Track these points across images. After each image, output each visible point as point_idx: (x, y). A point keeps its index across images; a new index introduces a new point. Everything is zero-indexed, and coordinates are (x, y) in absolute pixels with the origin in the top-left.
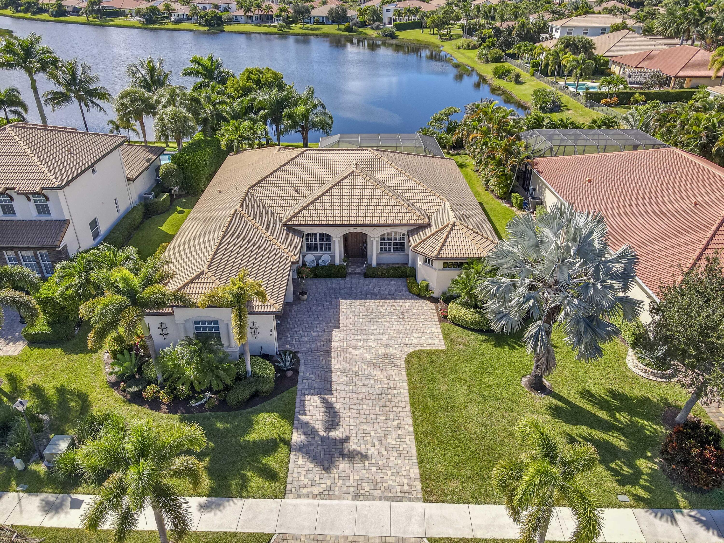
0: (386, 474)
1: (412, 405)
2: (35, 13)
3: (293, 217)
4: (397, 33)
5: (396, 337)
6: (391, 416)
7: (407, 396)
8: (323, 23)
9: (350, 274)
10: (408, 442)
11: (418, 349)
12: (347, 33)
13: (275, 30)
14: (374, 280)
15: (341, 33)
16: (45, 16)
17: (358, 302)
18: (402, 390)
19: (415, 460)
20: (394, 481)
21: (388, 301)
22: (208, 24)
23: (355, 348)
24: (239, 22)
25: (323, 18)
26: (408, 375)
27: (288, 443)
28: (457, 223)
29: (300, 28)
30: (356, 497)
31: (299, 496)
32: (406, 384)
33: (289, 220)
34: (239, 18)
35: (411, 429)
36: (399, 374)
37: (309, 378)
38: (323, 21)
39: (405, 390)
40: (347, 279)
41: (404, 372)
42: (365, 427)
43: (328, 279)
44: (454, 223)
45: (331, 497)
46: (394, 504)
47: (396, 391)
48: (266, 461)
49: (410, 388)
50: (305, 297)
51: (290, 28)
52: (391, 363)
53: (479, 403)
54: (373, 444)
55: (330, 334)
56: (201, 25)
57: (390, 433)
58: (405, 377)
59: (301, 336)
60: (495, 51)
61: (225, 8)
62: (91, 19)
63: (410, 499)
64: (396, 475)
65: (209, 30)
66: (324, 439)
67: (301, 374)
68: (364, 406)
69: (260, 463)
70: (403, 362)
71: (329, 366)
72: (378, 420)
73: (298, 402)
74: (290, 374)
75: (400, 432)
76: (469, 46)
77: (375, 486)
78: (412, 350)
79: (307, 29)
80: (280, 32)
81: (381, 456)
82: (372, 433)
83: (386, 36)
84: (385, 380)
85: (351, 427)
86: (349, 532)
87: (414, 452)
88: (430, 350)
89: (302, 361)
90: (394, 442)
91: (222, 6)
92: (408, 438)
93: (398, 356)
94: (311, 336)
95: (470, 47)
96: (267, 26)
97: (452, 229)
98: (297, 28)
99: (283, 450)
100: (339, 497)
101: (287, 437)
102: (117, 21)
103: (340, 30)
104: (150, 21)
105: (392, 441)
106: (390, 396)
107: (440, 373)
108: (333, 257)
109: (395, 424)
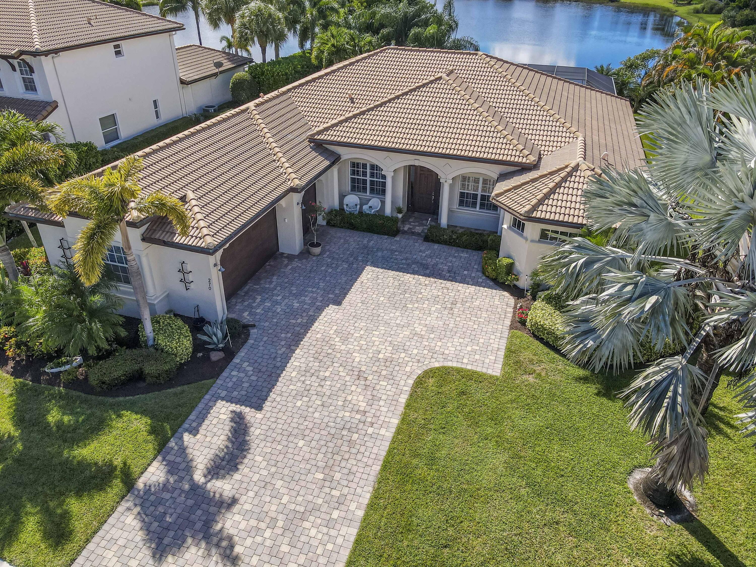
1: (385, 466)
3: (326, 129)
5: (422, 337)
6: (337, 476)
7: (386, 445)
9: (404, 232)
10: (340, 540)
11: (450, 364)
14: (436, 246)
17: (392, 273)
18: (383, 431)
21: (441, 281)
23: (345, 340)
26: (408, 406)
32: (395, 421)
33: (319, 133)
35: (360, 513)
36: (394, 400)
37: (245, 371)
39: (389, 433)
40: (397, 238)
41: (403, 399)
42: (279, 483)
43: (369, 234)
44: (578, 165)
47: (370, 430)
49: (399, 431)
50: (317, 250)
52: (391, 378)
53: (519, 498)
54: (272, 524)
55: (320, 310)
57: (316, 509)
58: (401, 409)
59: (277, 303)
60: (747, 12)
66: (195, 487)
67: (236, 360)
68: (301, 443)
70: (411, 382)
71: (286, 359)
72: (310, 477)
73: (201, 406)
74: (215, 356)
75: (335, 514)
76: (712, 9)
78: (437, 365)
82: (285, 499)
84: (363, 405)
85: (256, 477)
88: (469, 371)
89: (251, 341)
90: (313, 532)
92: (344, 530)
93: (408, 369)
94: (290, 306)
95: (714, 11)
97: (570, 174)
101: (137, 469)
106: (355, 436)
107: (467, 417)
108: (383, 203)
109: (335, 493)
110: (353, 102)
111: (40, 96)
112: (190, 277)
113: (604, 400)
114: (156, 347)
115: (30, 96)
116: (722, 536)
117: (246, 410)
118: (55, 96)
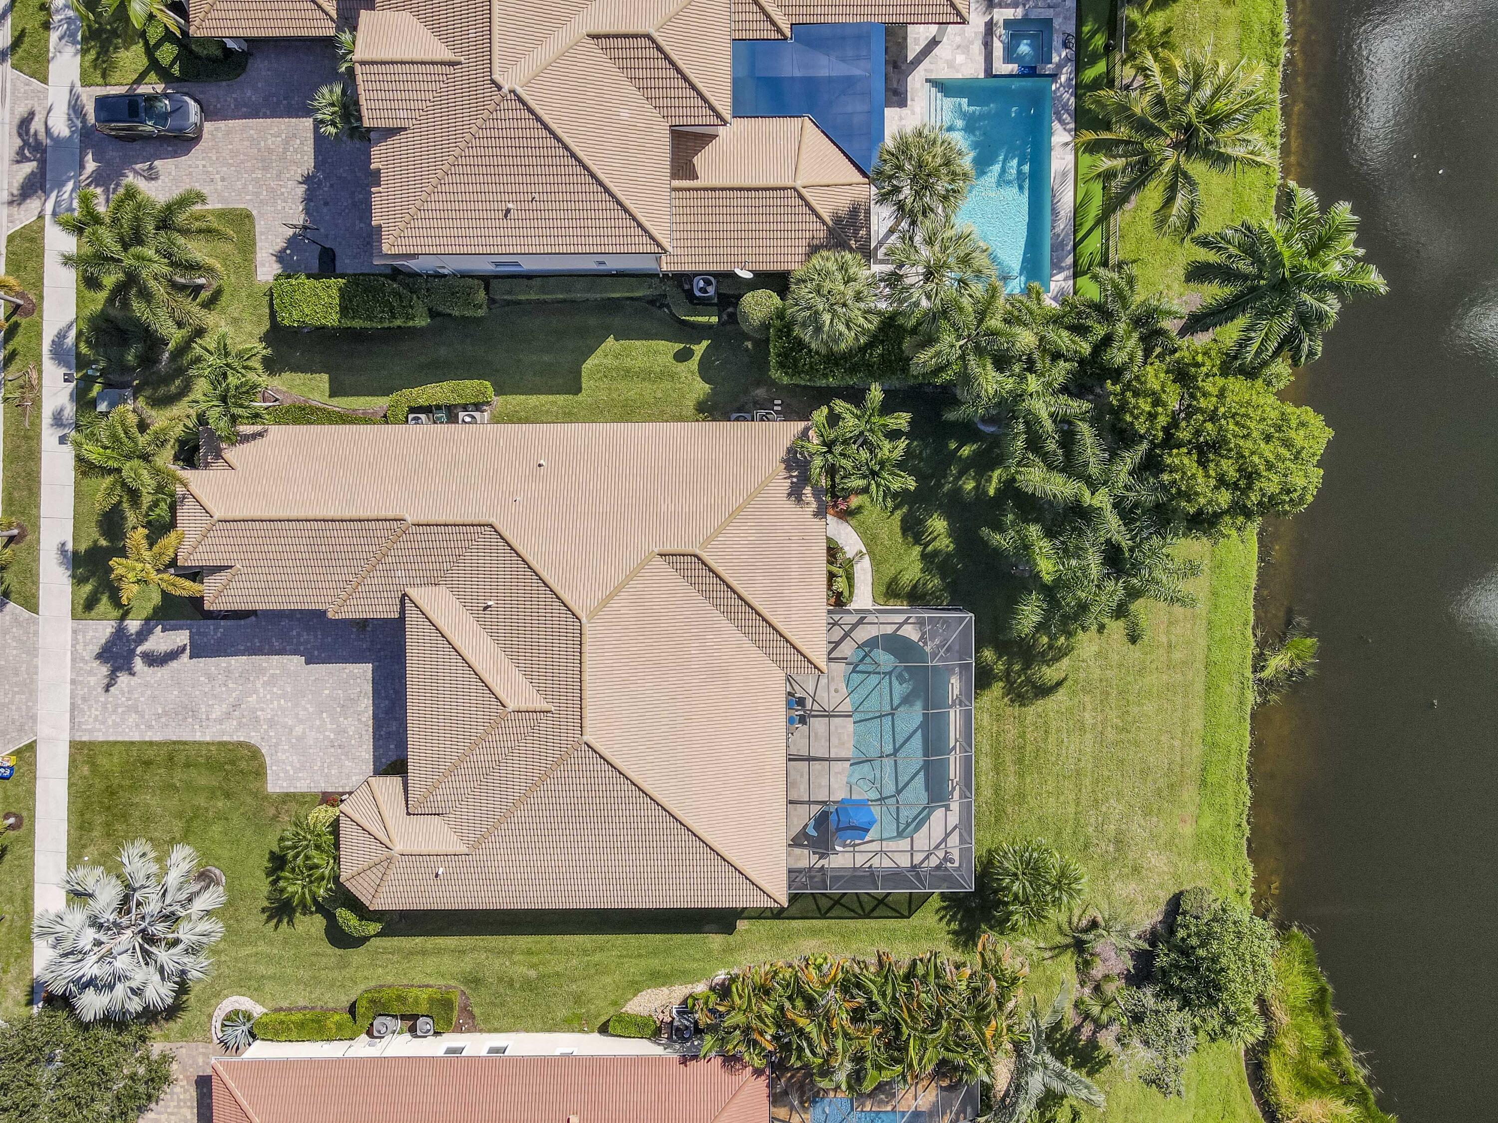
0: (96, 710)
11: (268, 759)
18: (198, 734)
19: (111, 739)
20: (90, 716)
23: (266, 684)
27: (123, 618)
30: (73, 682)
31: (74, 632)
32: (208, 739)
35: (147, 739)
36: (224, 733)
37: (215, 633)
39: (198, 737)
41: (226, 738)
42: (149, 692)
45: (73, 660)
46: (68, 715)
47: (197, 727)
48: (105, 599)
49: (201, 743)
52: (240, 725)
54: (129, 699)
55: (295, 653)
57: (143, 717)
58: (217, 739)
63: (72, 728)
64: (96, 719)
66: (134, 650)
67: (223, 622)
68: (176, 693)
69: (103, 593)
70: (241, 739)
71: (234, 654)
72: (158, 706)
73: (181, 622)
75: (143, 727)
77: (84, 700)
78: (263, 751)
81: (116, 706)
82: (142, 699)
84: (213, 716)
85: (149, 679)
86: (40, 676)
87: (120, 739)
89: (242, 622)
90: (131, 720)
92: (136, 734)
93: (253, 734)
99: (117, 613)
100: (73, 668)
101: (133, 615)
105: (133, 718)
106: (190, 720)
109: (154, 723)
113: (267, 856)
117: (188, 651)
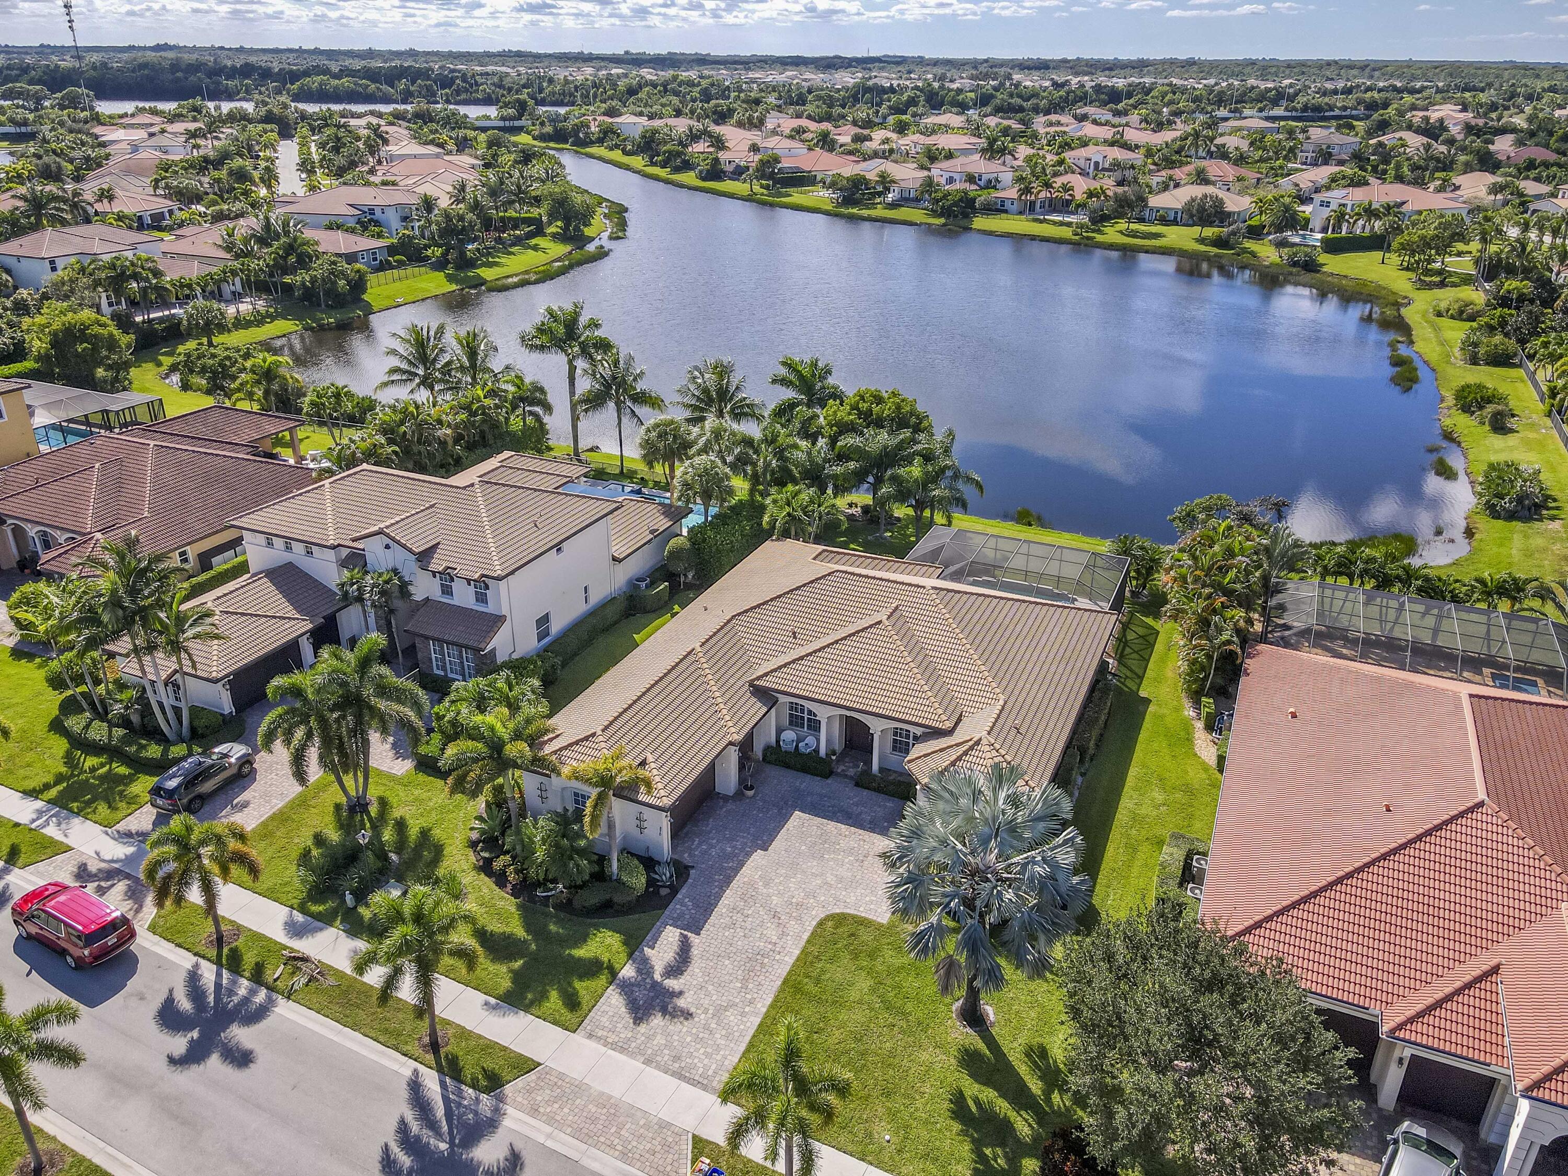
0: (697, 1050)
1: (785, 982)
2: (677, 170)
3: (766, 674)
4: (1323, 258)
5: (831, 886)
6: (751, 986)
7: (788, 968)
8: (1175, 222)
9: (838, 774)
10: (748, 1024)
11: (848, 911)
12: (1215, 250)
13: (1067, 233)
14: (865, 792)
15: (1203, 248)
16: (689, 178)
17: (817, 821)
18: (787, 959)
19: (742, 1047)
20: (701, 1061)
21: (861, 832)
22: (946, 212)
23: (766, 885)
24: (1006, 212)
25: (1176, 213)
26: (808, 942)
27: (613, 973)
28: (984, 742)
29: (1121, 232)
30: (648, 1062)
31: (590, 1036)
32: (797, 952)
33: (758, 678)
34: (1008, 205)
35: (764, 1010)
36: (799, 937)
37: (686, 905)
38: (1176, 218)
39: (790, 960)
40: (829, 781)
41: (806, 936)
42: (710, 988)
43: (801, 774)
45: (623, 1050)
46: (684, 1085)
47: (778, 957)
48: (578, 985)
49: (798, 959)
50: (751, 793)
51: (1099, 231)
52: (799, 919)
53: (872, 1009)
54: (706, 1011)
55: (749, 855)
56: (934, 213)
57: (735, 1005)
58: (803, 943)
59: (712, 846)
60: (1498, 338)
61: (990, 181)
62: (757, 188)
63: (705, 1088)
64: (707, 1055)
65: (944, 225)
66: (655, 984)
67: (679, 896)
68: (727, 962)
69: (570, 984)
70: (814, 923)
71: (719, 897)
72: (732, 985)
73: (655, 928)
74: (664, 892)
75: (747, 1009)
76: (1461, 312)
77: (677, 1058)
78: (838, 911)
79: (1134, 234)
80: (1077, 237)
81: (706, 1027)
82: (714, 998)
83: (1295, 264)
84: (774, 939)
85: (695, 982)
86: (616, 1094)
87: (748, 1039)
88: (862, 917)
89: (690, 881)
90: (732, 1018)
91: (985, 177)
92: (752, 1019)
93: (814, 912)
94: (723, 850)
95: (1464, 316)
96: (1054, 223)
97: (971, 748)
98: (1112, 233)
99: (603, 979)
100: (632, 1055)
101: (617, 966)
102: (797, 196)
103: (1202, 240)
104: (849, 201)
105: (731, 1017)
106: (766, 960)
107: (851, 953)
108: (818, 742)
109: (748, 996)
110: (795, 637)
111: (491, 608)
112: (646, 824)
114: (619, 881)
115: (480, 608)
116: (1000, 1041)
117: (689, 934)
118: (505, 611)
